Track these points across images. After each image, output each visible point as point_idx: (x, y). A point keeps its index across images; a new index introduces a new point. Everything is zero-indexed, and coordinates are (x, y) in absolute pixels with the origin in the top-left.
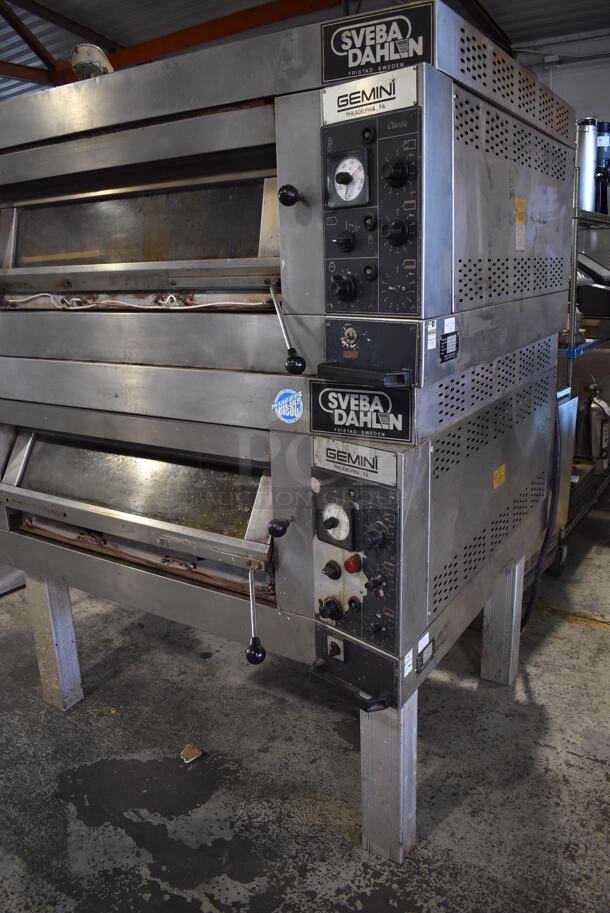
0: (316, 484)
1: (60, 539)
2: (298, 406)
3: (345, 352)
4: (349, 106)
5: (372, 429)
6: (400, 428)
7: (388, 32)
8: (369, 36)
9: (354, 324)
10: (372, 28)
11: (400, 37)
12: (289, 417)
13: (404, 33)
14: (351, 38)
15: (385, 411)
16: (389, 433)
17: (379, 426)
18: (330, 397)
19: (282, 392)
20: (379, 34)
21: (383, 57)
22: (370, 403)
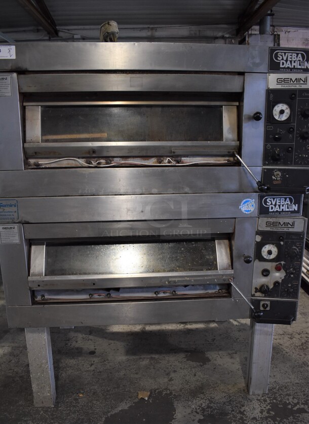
0: (258, 238)
1: (65, 301)
2: (253, 206)
3: (274, 182)
4: (283, 83)
5: (285, 211)
6: (296, 209)
7: (297, 57)
8: (289, 57)
9: (280, 170)
10: (291, 54)
11: (301, 60)
12: (248, 211)
13: (303, 59)
14: (282, 56)
15: (291, 204)
16: (292, 212)
17: (288, 210)
18: (268, 200)
19: (245, 200)
20: (293, 57)
21: (294, 66)
22: (285, 201)
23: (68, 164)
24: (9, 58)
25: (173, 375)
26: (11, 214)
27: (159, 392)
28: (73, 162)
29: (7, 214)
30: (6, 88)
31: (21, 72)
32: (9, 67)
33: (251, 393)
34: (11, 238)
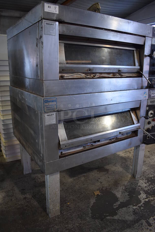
0: (147, 108)
18: (151, 92)
23: (77, 77)
24: (55, 12)
25: (100, 180)
26: (53, 106)
27: (101, 189)
28: (79, 75)
29: (50, 106)
30: (53, 30)
31: (61, 22)
32: (55, 18)
33: (136, 178)
34: (51, 121)
